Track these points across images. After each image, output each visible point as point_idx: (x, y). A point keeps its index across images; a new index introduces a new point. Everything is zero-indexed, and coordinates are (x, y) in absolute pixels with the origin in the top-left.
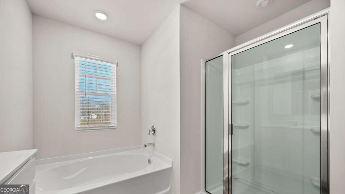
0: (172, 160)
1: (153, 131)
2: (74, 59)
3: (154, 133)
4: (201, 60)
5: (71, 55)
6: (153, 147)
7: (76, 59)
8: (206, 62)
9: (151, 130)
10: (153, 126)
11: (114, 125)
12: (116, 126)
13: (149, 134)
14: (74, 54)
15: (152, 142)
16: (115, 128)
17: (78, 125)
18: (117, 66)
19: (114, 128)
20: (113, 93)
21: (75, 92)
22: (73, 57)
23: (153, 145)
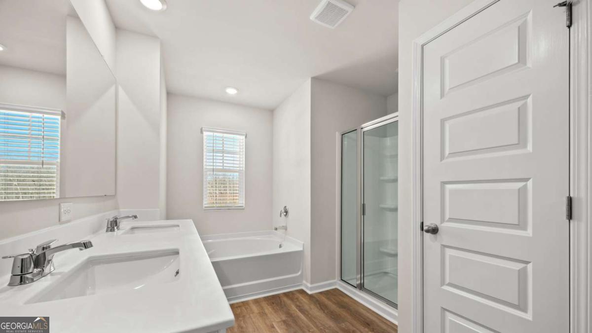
0: (303, 243)
1: (285, 212)
2: (203, 133)
3: (286, 214)
4: (337, 133)
5: (200, 131)
6: (284, 230)
7: (205, 133)
8: (342, 135)
9: (283, 211)
10: (285, 207)
11: (242, 205)
12: (244, 205)
13: (281, 216)
14: (203, 129)
15: (284, 225)
16: (243, 208)
17: (205, 204)
18: (246, 137)
19: (240, 209)
20: (241, 169)
21: (204, 168)
22: (202, 132)
23: (285, 228)
